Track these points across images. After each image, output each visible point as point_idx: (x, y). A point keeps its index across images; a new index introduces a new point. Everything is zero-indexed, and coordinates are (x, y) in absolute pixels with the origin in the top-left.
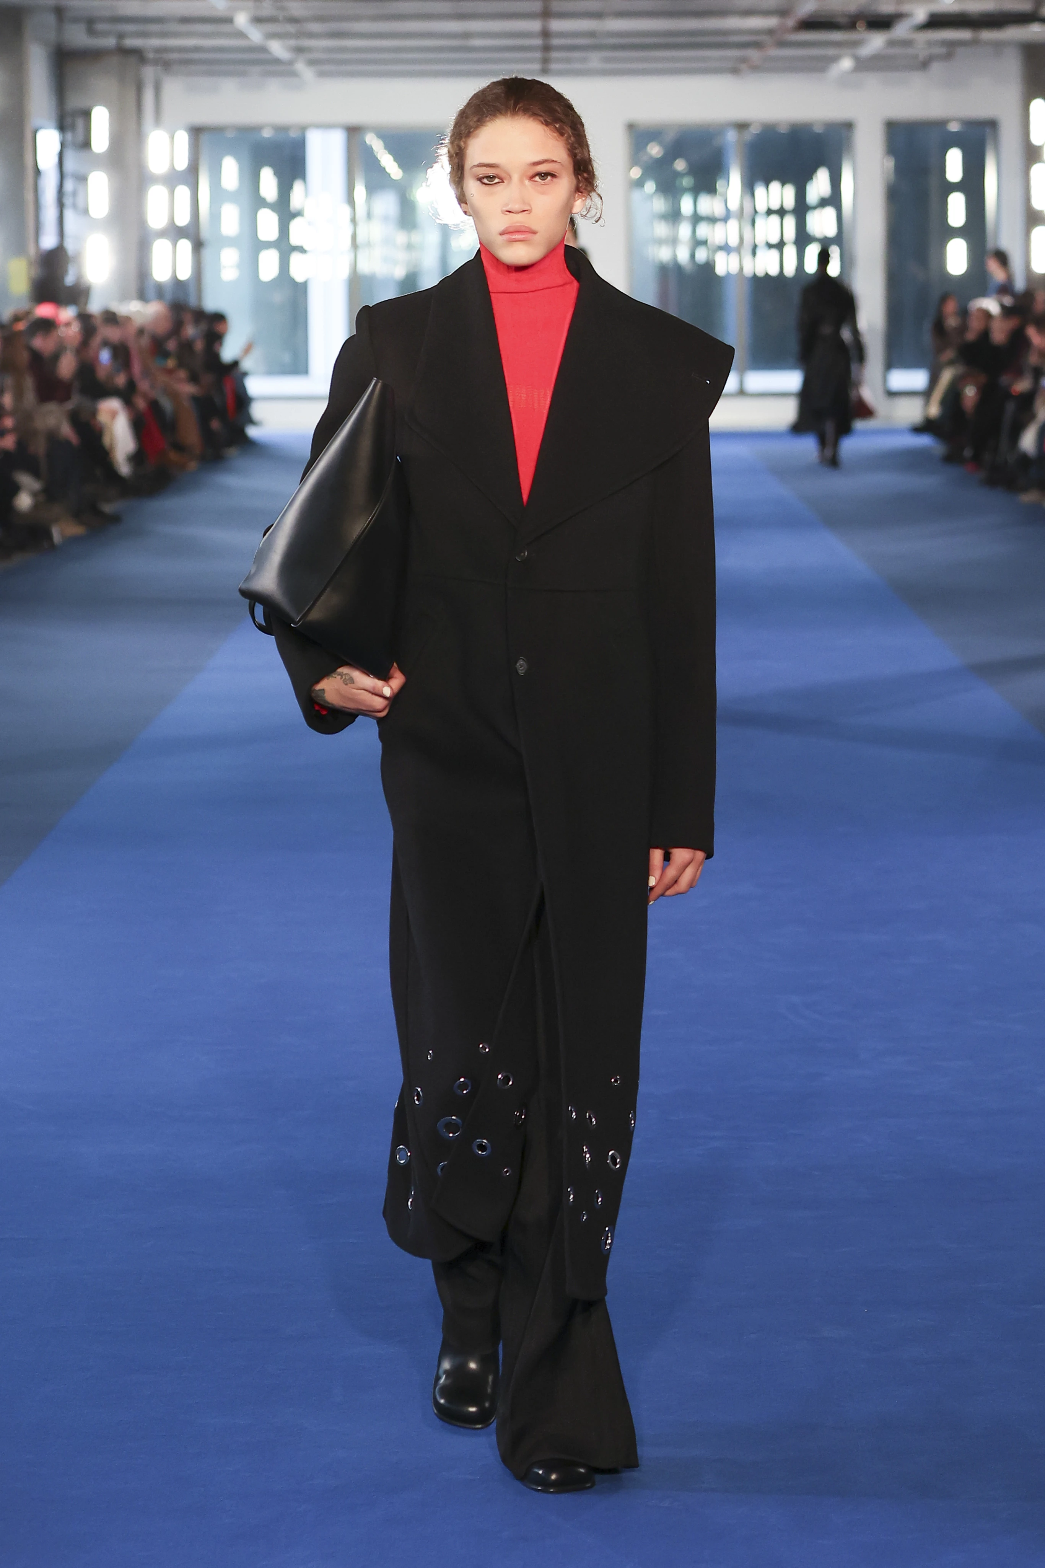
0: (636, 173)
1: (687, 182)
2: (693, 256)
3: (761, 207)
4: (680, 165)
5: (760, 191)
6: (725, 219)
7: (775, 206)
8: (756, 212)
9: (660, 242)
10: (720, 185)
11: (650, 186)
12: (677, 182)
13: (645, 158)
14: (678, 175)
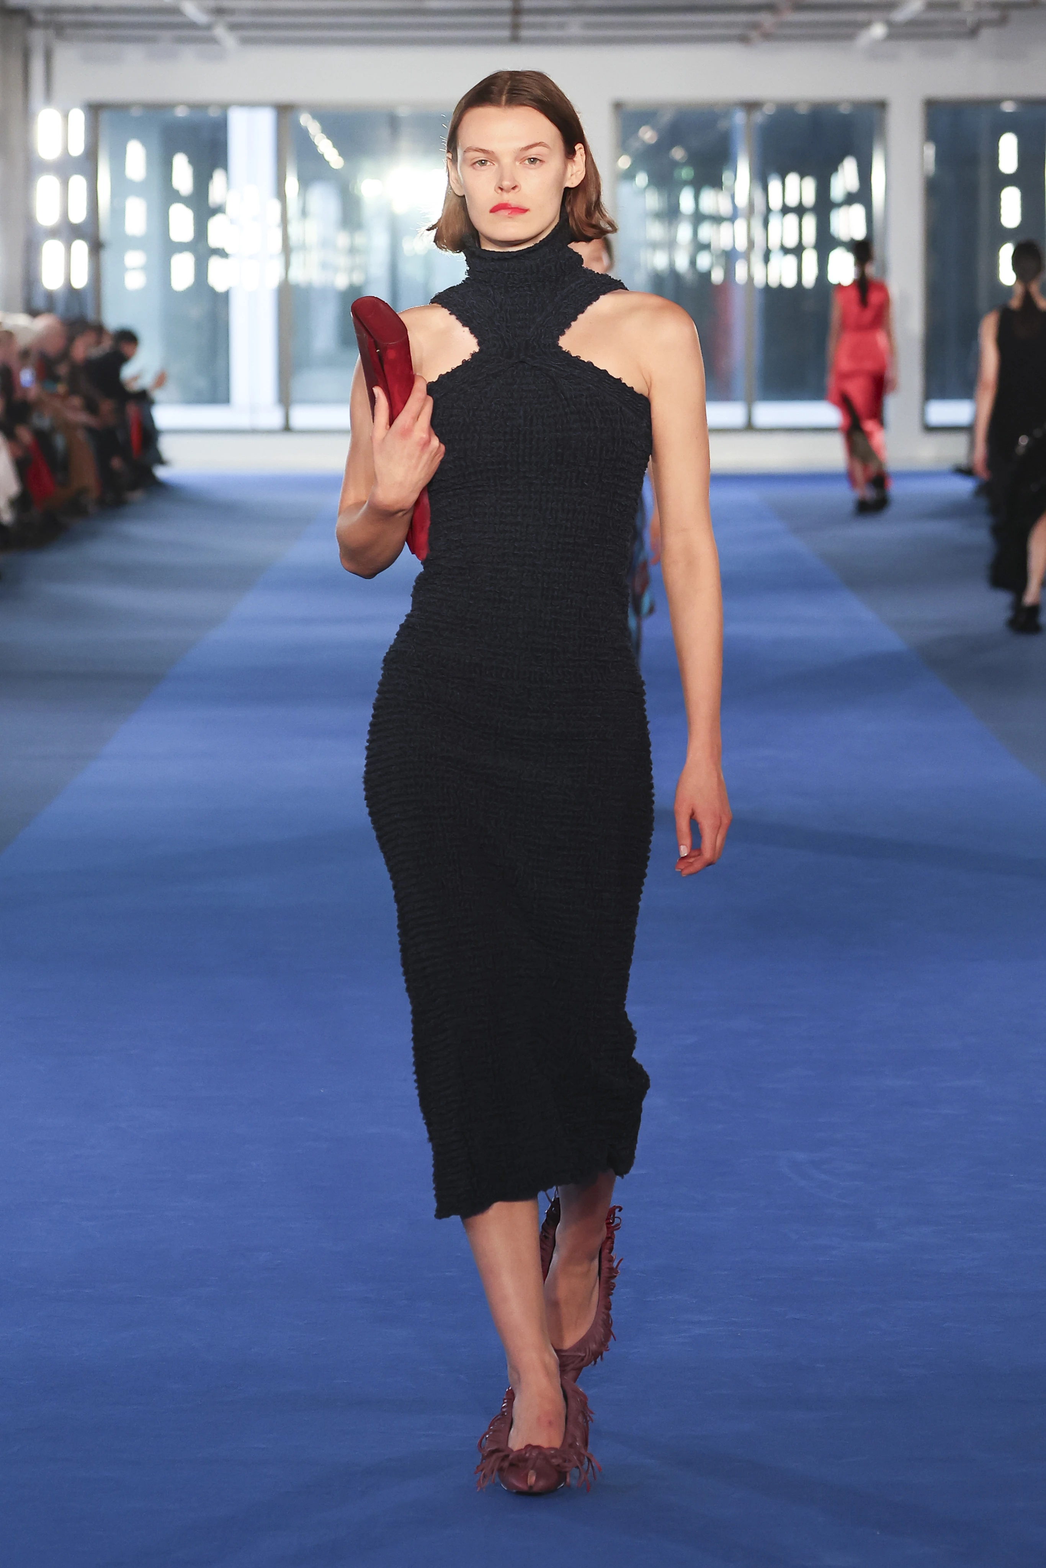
0: (625, 162)
1: (686, 173)
2: (693, 263)
3: (775, 203)
4: (678, 154)
5: (774, 185)
6: (732, 219)
7: (792, 202)
8: (769, 210)
9: (654, 246)
10: (726, 177)
11: (642, 179)
12: (676, 174)
13: (635, 145)
14: (675, 164)
